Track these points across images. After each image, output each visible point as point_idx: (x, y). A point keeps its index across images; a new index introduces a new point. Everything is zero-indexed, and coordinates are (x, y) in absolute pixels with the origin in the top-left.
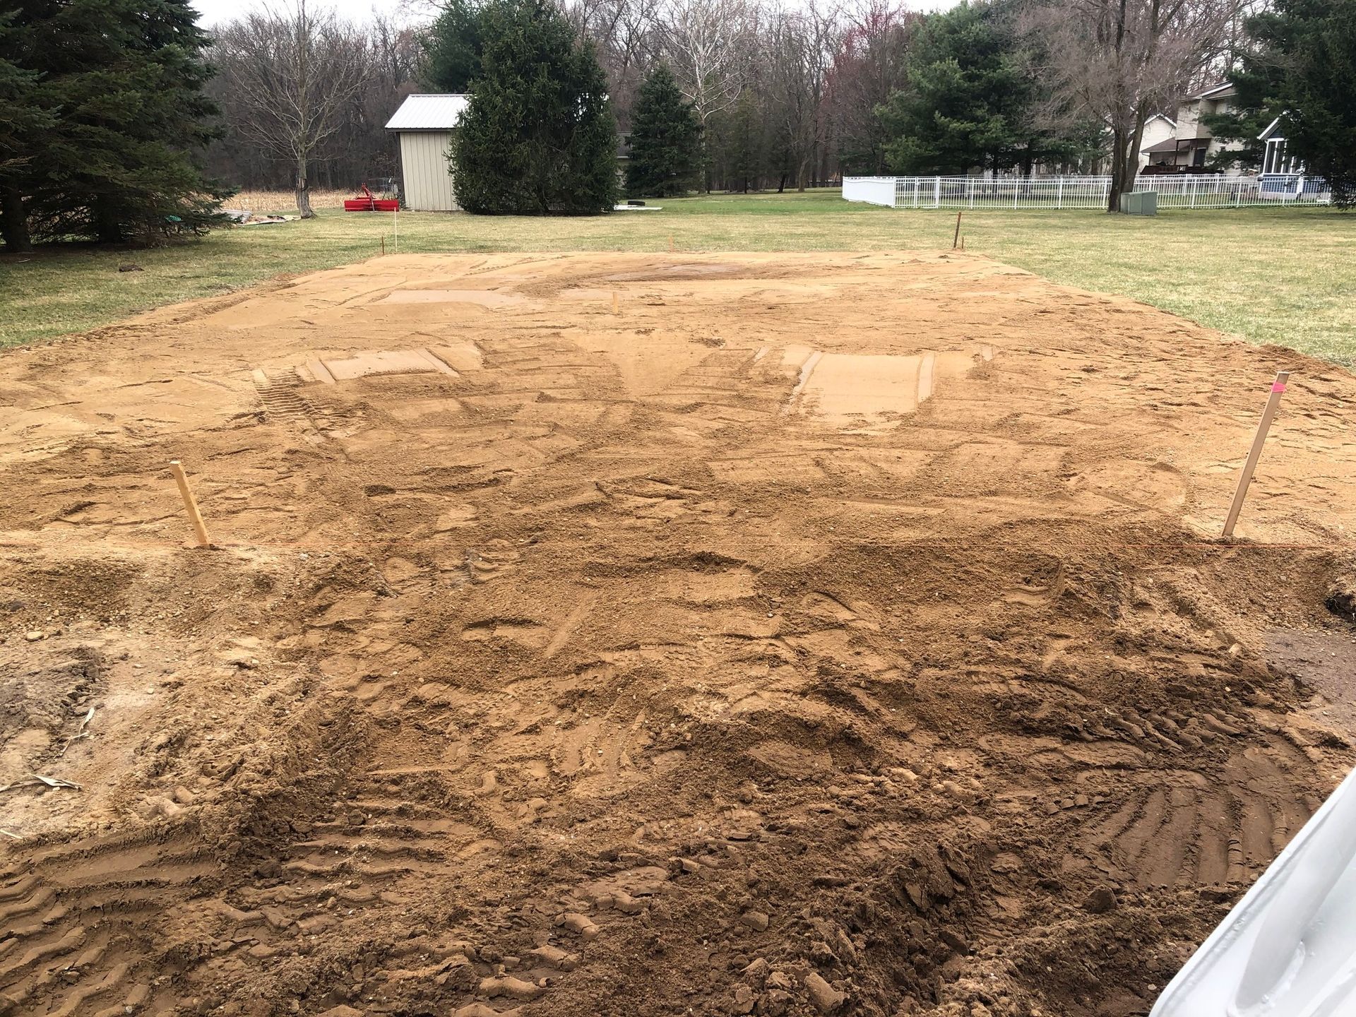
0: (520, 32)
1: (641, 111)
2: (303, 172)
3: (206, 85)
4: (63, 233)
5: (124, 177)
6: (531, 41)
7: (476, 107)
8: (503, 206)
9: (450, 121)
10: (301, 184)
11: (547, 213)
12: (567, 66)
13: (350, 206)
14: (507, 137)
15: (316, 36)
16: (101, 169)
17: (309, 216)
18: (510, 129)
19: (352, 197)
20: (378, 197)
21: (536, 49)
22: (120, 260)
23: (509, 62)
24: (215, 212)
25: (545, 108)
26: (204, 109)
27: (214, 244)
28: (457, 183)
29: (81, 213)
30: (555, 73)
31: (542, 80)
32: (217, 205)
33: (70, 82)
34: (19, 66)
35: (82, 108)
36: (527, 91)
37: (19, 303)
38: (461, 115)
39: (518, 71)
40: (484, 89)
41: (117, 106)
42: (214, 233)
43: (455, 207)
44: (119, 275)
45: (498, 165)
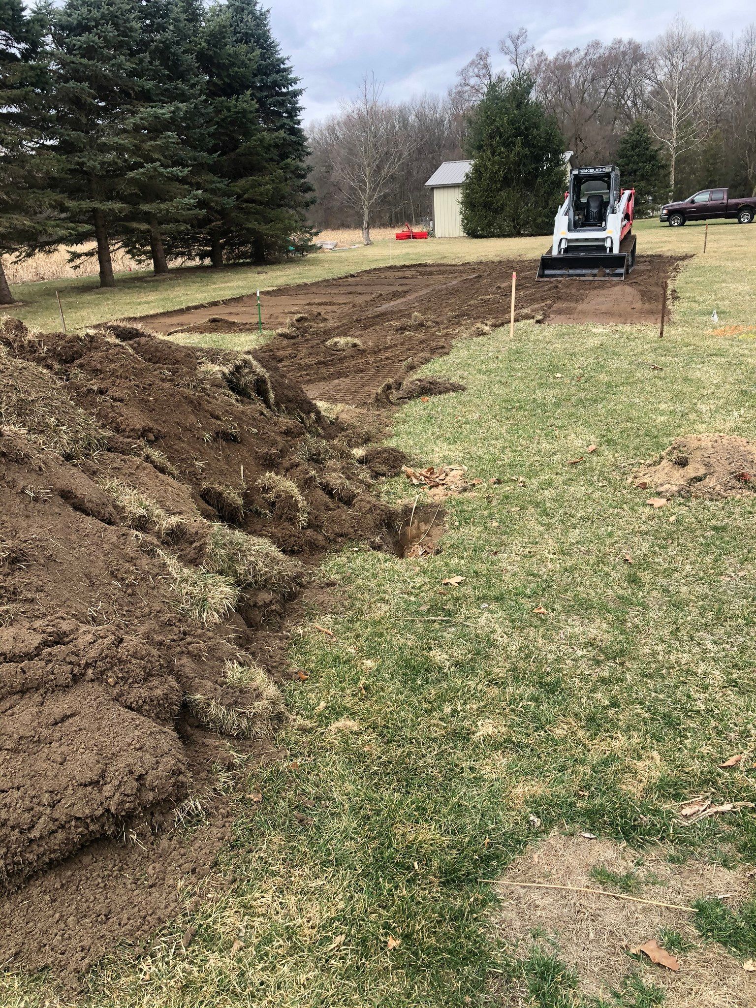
0: (505, 119)
1: (621, 157)
2: (366, 218)
3: (309, 176)
4: (239, 258)
5: (263, 228)
6: (513, 124)
7: (476, 169)
8: (491, 232)
9: (461, 179)
10: (365, 225)
11: (518, 234)
12: (535, 138)
13: (399, 237)
14: (494, 187)
15: (412, 118)
16: (253, 225)
17: (369, 243)
18: (496, 182)
19: (398, 231)
20: (416, 230)
21: (515, 129)
22: (259, 269)
23: (498, 139)
24: (310, 244)
25: (519, 166)
26: (308, 189)
27: (309, 260)
28: (465, 218)
29: (248, 248)
30: (526, 144)
31: (517, 149)
32: (310, 240)
33: (242, 182)
34: (221, 177)
35: (246, 196)
36: (507, 157)
37: (214, 286)
38: (467, 175)
39: (503, 144)
40: (482, 157)
41: (261, 194)
42: (311, 256)
43: (463, 234)
44: (256, 275)
45: (487, 206)
